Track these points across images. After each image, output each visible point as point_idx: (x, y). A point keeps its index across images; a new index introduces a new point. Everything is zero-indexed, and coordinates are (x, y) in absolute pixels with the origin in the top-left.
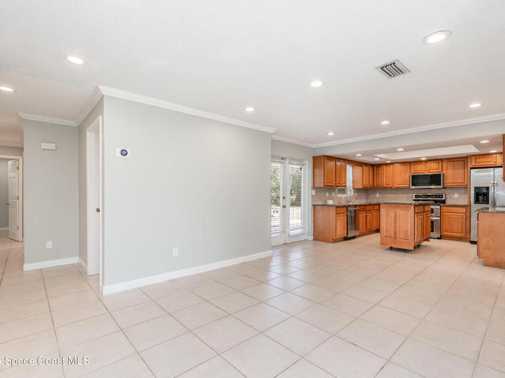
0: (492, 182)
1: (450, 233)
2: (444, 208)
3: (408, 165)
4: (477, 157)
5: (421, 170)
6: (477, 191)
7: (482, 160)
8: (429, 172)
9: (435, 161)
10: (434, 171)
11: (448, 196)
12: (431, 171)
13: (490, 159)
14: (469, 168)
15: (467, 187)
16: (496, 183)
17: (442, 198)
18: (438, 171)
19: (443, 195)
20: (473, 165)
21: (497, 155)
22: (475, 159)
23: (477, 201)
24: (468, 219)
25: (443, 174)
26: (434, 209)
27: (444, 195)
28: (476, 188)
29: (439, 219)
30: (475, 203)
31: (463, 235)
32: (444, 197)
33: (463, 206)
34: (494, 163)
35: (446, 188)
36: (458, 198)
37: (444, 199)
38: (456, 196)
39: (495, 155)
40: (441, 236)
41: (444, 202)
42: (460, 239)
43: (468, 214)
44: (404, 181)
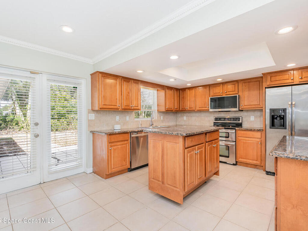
0: (290, 103)
1: (245, 160)
2: (239, 132)
3: (208, 89)
4: (273, 75)
5: (219, 92)
6: (273, 114)
7: (278, 78)
8: (226, 95)
9: (231, 83)
10: (231, 93)
11: (244, 119)
12: (228, 93)
13: (286, 76)
14: (264, 88)
15: (262, 110)
16: (294, 104)
17: (239, 121)
18: (234, 93)
19: (239, 118)
20: (268, 84)
21: (295, 72)
22: (271, 77)
23: (273, 125)
24: (263, 145)
25: (239, 95)
26: (230, 133)
27: (241, 118)
28: (272, 110)
29: (234, 143)
30: (270, 128)
31: (258, 163)
32: (241, 120)
33: (259, 130)
34: (290, 81)
35: (242, 110)
36: (254, 121)
37: (240, 122)
38: (252, 118)
39: (292, 72)
40: (236, 162)
41: (240, 125)
42: (255, 166)
43: (263, 139)
44: (205, 105)
